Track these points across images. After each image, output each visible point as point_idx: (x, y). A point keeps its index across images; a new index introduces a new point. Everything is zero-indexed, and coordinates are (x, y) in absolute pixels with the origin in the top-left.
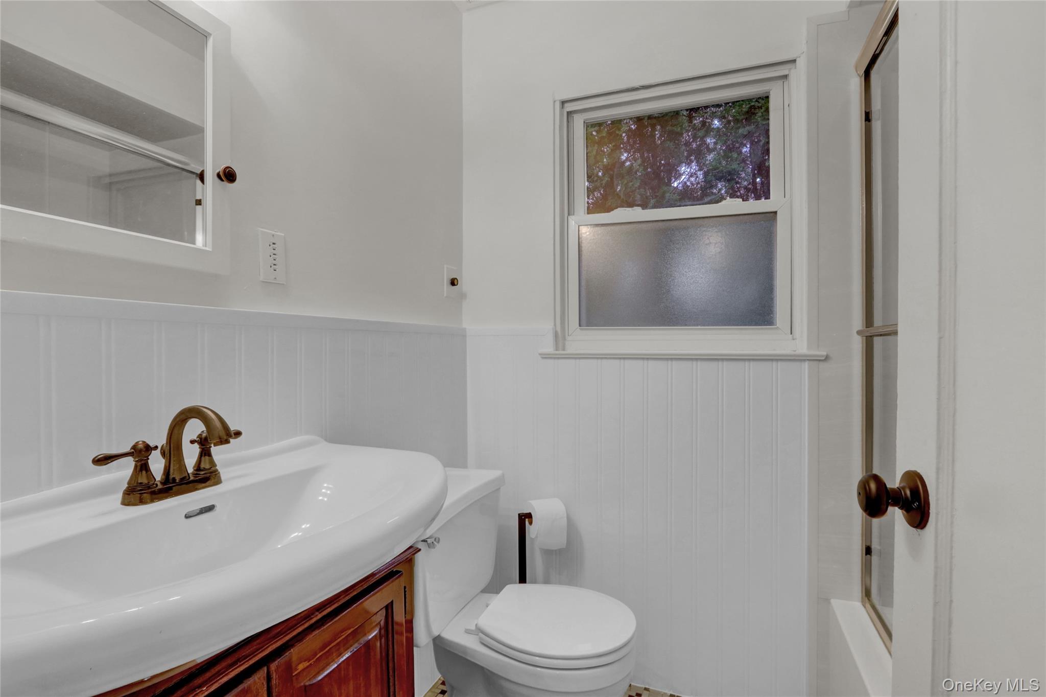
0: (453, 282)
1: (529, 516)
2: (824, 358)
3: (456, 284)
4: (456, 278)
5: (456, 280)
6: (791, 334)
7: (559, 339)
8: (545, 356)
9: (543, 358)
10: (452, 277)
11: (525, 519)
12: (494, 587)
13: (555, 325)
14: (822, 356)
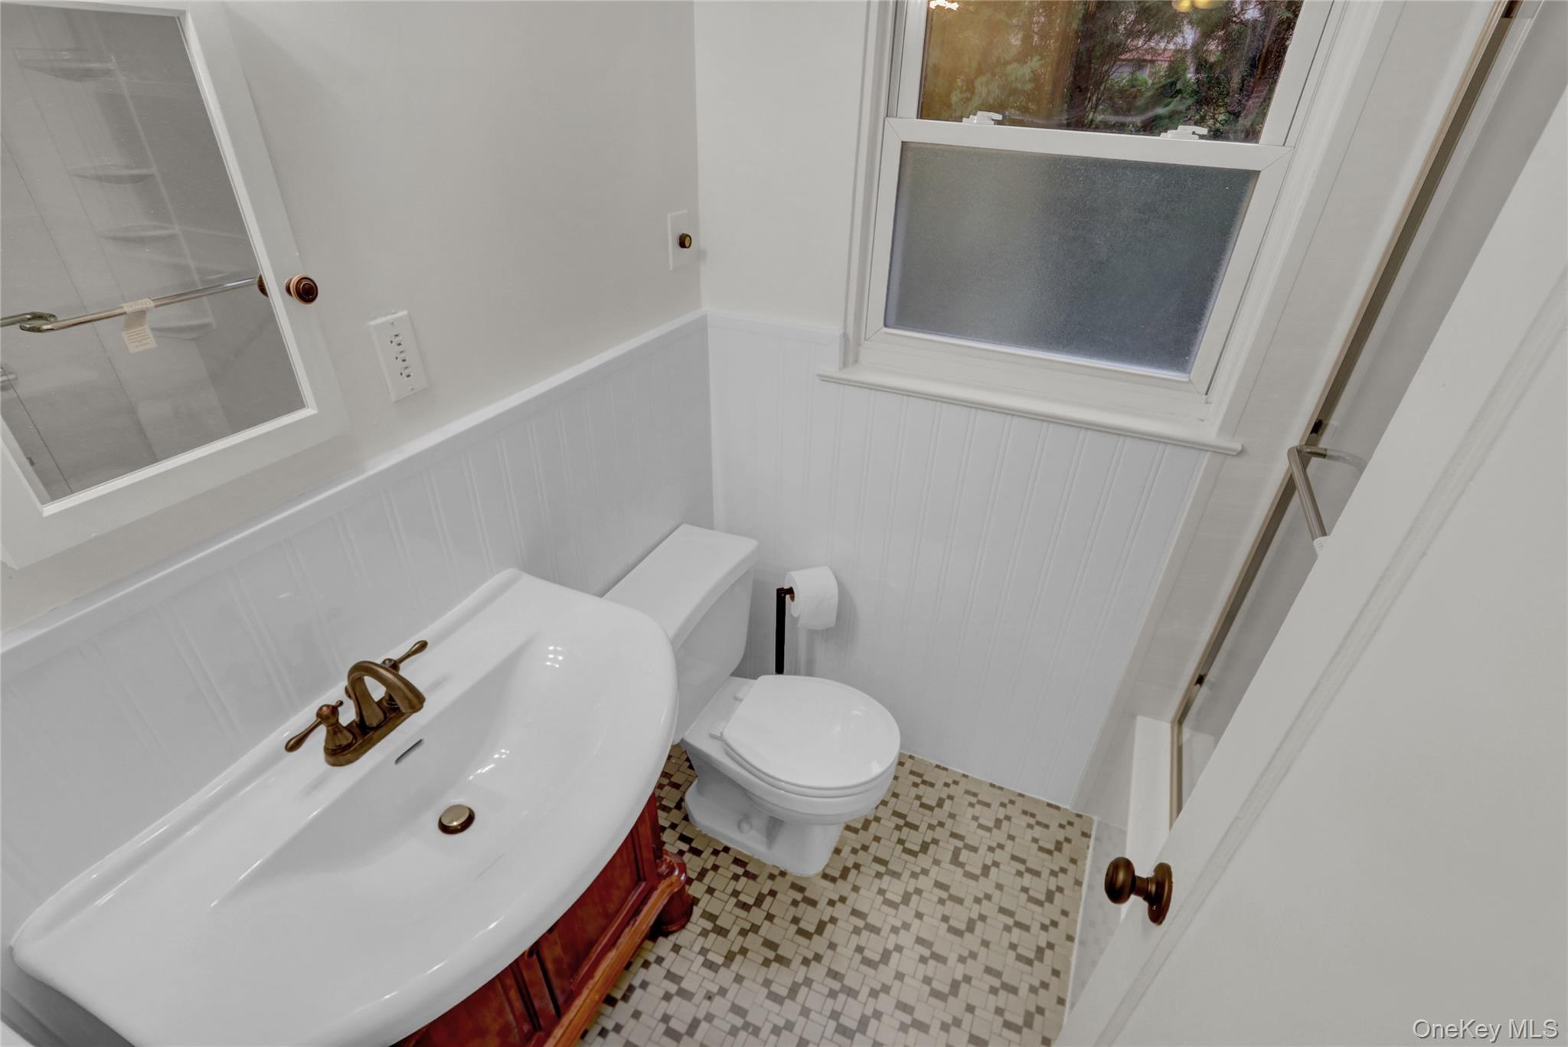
0: (683, 242)
1: (790, 591)
2: (1234, 453)
3: (687, 245)
4: (688, 235)
5: (688, 238)
6: (1206, 394)
7: (850, 350)
8: (826, 379)
9: (822, 380)
10: (681, 233)
11: (784, 595)
12: (746, 670)
13: (845, 327)
14: (1234, 451)
